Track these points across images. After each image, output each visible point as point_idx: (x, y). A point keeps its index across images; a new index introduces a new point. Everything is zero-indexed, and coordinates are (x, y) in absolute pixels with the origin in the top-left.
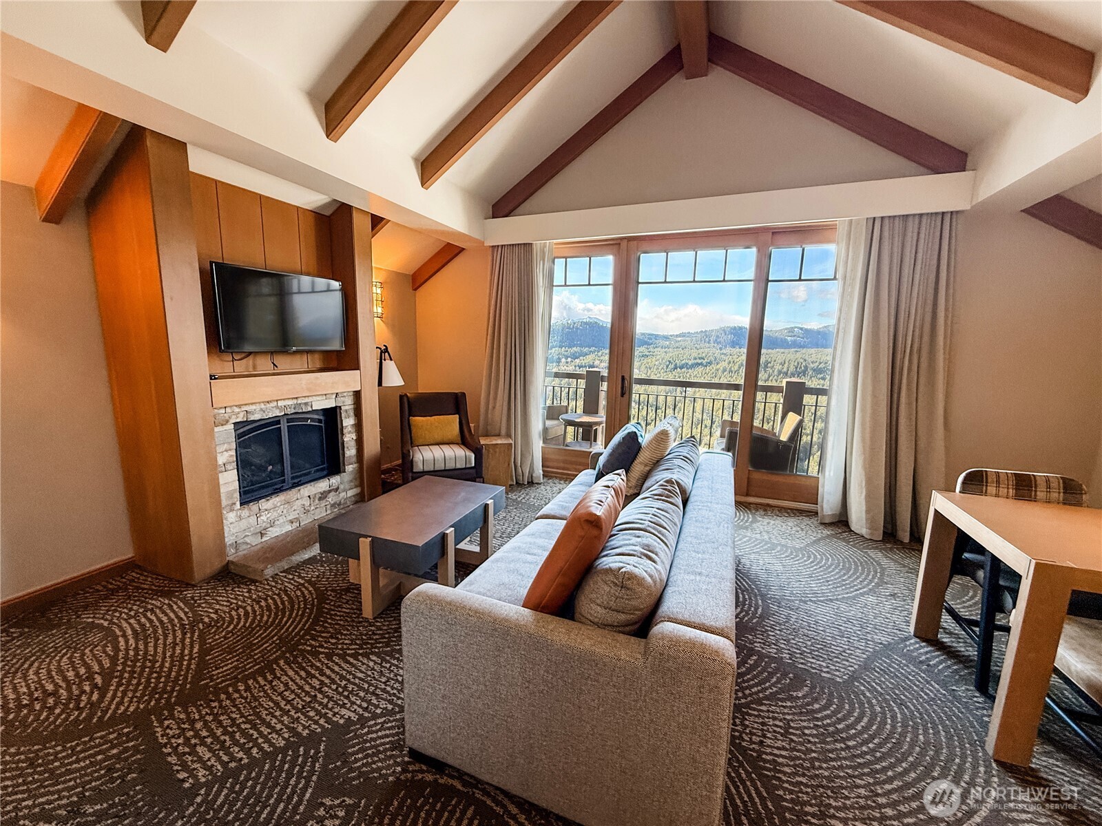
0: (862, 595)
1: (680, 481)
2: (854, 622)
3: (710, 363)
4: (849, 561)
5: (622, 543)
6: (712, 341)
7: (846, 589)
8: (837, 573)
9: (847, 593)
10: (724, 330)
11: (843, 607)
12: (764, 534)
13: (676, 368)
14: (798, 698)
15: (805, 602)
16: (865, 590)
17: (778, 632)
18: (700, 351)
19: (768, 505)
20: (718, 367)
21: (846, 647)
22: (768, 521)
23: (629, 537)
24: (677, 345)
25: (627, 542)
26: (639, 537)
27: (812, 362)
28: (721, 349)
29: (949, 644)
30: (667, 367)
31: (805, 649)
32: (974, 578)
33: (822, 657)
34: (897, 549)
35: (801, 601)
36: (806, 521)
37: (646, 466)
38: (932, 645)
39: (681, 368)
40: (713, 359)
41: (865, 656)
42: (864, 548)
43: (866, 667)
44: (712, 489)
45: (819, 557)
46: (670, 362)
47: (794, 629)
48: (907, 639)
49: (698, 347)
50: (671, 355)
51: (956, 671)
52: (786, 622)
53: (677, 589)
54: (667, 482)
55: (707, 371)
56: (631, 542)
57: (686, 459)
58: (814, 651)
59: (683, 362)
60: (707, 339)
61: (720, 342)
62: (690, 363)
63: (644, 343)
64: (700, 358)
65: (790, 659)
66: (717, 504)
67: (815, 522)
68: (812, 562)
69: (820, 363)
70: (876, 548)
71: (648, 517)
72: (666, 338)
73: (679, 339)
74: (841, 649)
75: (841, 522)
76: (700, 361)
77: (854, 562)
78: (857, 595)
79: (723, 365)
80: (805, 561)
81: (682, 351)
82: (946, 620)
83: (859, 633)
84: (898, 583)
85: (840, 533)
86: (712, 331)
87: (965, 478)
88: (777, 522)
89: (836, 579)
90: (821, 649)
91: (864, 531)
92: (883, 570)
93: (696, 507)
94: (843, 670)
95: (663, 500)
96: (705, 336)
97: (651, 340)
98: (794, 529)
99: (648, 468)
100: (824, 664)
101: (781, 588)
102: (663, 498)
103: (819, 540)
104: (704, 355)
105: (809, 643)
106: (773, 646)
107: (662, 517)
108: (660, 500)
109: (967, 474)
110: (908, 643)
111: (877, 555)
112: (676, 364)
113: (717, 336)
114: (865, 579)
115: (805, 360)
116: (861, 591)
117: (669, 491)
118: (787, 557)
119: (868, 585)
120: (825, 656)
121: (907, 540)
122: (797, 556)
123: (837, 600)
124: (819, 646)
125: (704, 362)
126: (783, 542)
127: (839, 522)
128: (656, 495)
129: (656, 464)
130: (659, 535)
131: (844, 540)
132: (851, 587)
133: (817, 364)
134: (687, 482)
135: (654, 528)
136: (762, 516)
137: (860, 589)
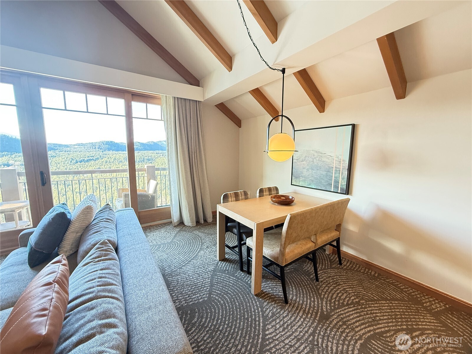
0: (199, 252)
1: (110, 239)
2: (201, 266)
3: (98, 159)
4: (189, 240)
5: (76, 325)
6: (97, 148)
7: (193, 252)
8: (188, 247)
9: (194, 255)
10: (103, 143)
11: (195, 261)
12: (153, 241)
13: (77, 162)
14: (196, 322)
15: (181, 268)
16: (199, 250)
17: (176, 292)
18: (91, 153)
19: (150, 226)
20: (102, 160)
21: (202, 280)
22: (153, 234)
23: (83, 314)
24: (75, 150)
25: (82, 322)
26: (92, 309)
27: (146, 156)
28: (103, 152)
29: (228, 258)
30: (71, 162)
31: (189, 293)
32: (232, 232)
33: (196, 292)
34: (201, 227)
35: (179, 269)
36: (169, 227)
37: (77, 233)
38: (225, 261)
39: (81, 162)
40: (99, 157)
41: (209, 280)
42: (192, 231)
43: (212, 285)
44: (131, 234)
45: (179, 243)
46: (72, 159)
47: (182, 285)
48: (218, 263)
49: (89, 151)
50: (72, 155)
51: (234, 267)
52: (178, 283)
53: (139, 336)
54: (102, 244)
55: (97, 163)
56: (86, 319)
57: (108, 220)
58: (193, 291)
59: (81, 159)
60: (94, 147)
61: (101, 148)
62: (86, 159)
63: (51, 149)
64: (91, 157)
65: (186, 303)
66: (138, 244)
67: (172, 227)
68: (177, 246)
69: (149, 157)
70: (195, 230)
71: (95, 283)
72: (67, 146)
73: (76, 147)
74: (201, 283)
75: (181, 223)
76: (91, 158)
77: (191, 239)
78: (197, 253)
79: (105, 160)
80: (175, 247)
81: (80, 153)
82: (227, 250)
83: (204, 270)
84: (207, 241)
85: (182, 228)
86: (96, 143)
87: (223, 197)
88: (157, 233)
89: (188, 250)
90: (195, 288)
91: (190, 224)
92: (201, 238)
93: (126, 252)
94: (205, 293)
95: (103, 260)
96: (93, 145)
97: (56, 147)
98: (165, 233)
99: (79, 234)
100: (198, 295)
101: (170, 266)
102: (103, 258)
103: (176, 235)
104: (93, 155)
105: (190, 288)
106: (177, 301)
107: (107, 276)
108: (100, 261)
109: (223, 196)
110: (219, 265)
111: (196, 232)
112: (77, 160)
113: (99, 146)
114: (197, 245)
115: (143, 156)
116: (198, 251)
117: (106, 250)
118: (167, 249)
119: (199, 247)
120: (198, 291)
121: (203, 223)
122: (170, 246)
123: (192, 260)
124: (193, 287)
125: (94, 158)
126: (163, 242)
127: (180, 223)
128: (96, 258)
129: (86, 229)
130: (110, 295)
131: (184, 231)
132: (194, 251)
133: (148, 157)
134: (113, 237)
135: (104, 291)
136: (149, 232)
137: (197, 250)
